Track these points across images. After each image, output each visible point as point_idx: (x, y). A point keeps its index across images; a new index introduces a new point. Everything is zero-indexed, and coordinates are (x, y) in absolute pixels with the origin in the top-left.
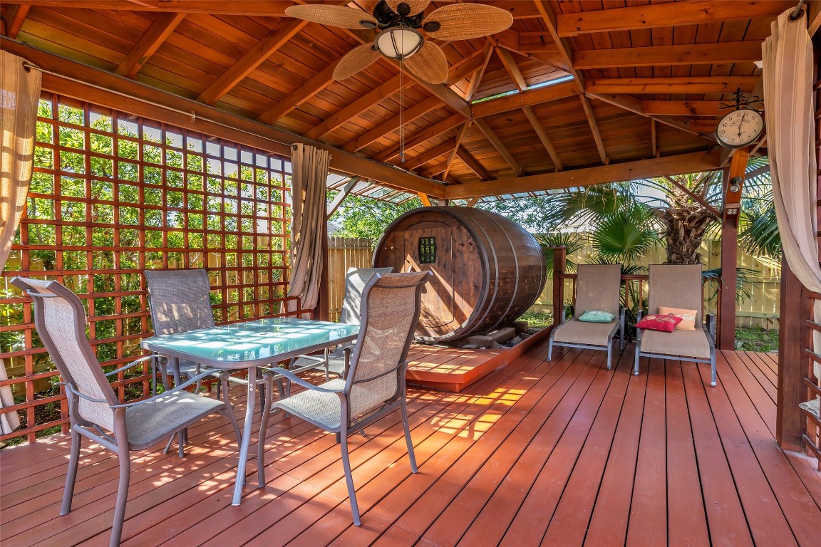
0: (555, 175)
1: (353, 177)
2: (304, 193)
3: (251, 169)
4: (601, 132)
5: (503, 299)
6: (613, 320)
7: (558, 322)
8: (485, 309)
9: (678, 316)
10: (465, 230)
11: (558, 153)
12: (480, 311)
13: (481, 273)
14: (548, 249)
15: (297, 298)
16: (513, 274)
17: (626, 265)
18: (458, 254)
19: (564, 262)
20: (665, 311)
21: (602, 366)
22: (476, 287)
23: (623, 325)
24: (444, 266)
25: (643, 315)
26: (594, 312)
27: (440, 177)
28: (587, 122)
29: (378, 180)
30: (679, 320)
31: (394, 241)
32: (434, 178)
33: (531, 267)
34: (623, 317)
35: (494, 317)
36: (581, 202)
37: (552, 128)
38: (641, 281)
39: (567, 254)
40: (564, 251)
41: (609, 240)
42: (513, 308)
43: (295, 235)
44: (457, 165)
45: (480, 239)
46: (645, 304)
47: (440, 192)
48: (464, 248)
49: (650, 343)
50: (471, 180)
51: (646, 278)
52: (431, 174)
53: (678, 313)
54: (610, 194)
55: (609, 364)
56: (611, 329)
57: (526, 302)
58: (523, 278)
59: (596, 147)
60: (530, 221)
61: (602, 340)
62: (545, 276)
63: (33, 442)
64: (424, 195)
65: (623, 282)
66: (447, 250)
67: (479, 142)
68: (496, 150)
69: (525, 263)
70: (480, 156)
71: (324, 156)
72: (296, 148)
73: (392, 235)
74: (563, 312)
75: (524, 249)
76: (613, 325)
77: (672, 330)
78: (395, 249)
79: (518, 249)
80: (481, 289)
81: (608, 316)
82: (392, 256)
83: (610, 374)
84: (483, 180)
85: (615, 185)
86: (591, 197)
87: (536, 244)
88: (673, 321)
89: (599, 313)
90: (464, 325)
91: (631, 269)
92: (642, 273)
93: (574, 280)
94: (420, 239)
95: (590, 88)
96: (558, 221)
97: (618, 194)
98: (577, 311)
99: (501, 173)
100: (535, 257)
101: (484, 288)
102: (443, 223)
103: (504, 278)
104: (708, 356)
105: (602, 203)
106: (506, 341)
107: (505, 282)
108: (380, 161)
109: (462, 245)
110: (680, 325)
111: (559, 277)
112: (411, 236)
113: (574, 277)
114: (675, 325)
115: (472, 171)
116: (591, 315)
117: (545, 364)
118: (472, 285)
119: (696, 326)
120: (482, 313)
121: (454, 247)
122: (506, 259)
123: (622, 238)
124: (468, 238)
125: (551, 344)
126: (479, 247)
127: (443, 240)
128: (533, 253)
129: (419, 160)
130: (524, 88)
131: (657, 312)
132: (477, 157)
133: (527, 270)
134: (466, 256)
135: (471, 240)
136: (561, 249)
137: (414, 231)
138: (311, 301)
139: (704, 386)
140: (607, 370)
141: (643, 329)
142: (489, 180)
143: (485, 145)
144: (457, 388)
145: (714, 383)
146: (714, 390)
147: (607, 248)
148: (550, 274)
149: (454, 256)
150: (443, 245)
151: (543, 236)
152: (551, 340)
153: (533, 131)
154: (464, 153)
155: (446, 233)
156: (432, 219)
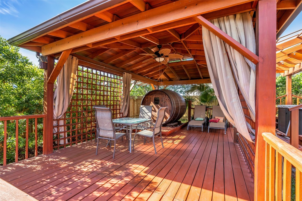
0: (189, 81)
1: (135, 80)
2: (126, 85)
3: (113, 79)
4: (201, 71)
5: (176, 114)
6: (204, 120)
7: (189, 120)
8: (172, 116)
9: (219, 119)
10: (167, 96)
11: (190, 75)
12: (171, 117)
13: (171, 107)
14: (187, 101)
15: (122, 113)
16: (179, 107)
17: (207, 105)
18: (165, 102)
19: (191, 104)
20: (216, 117)
21: (201, 131)
22: (170, 111)
23: (206, 121)
24: (161, 105)
25: (211, 118)
26: (199, 118)
27: (157, 79)
28: (197, 69)
29: (142, 81)
30: (219, 120)
31: (147, 98)
32: (155, 80)
33: (183, 106)
34: (206, 119)
35: (174, 119)
36: (196, 88)
37: (188, 69)
38: (211, 110)
39: (192, 102)
40: (191, 102)
41: (203, 99)
42: (178, 116)
43: (123, 96)
44: (162, 76)
45: (171, 98)
46: (212, 116)
47: (157, 84)
48: (167, 101)
49: (212, 125)
50: (165, 80)
51: (212, 109)
52: (155, 78)
53: (219, 118)
54: (203, 86)
55: (202, 130)
56: (203, 122)
57: (181, 115)
58: (181, 108)
59: (199, 74)
60: (181, 92)
61: (200, 125)
62: (186, 108)
63: (71, 146)
64: (153, 84)
65: (206, 110)
66: (162, 101)
67: (169, 71)
68: (173, 73)
69: (182, 105)
70: (169, 75)
71: (130, 75)
72: (124, 74)
73: (147, 96)
74: (191, 118)
75: (181, 101)
76: (204, 121)
77: (217, 122)
78: (147, 100)
79: (180, 101)
80: (171, 111)
81: (202, 119)
82: (146, 102)
83: (202, 133)
84: (169, 81)
85: (205, 84)
86: (198, 87)
87: (183, 99)
88: (218, 120)
89: (200, 118)
90: (167, 120)
91: (208, 107)
92: (211, 108)
93: (194, 109)
94: (155, 98)
95: (198, 62)
96: (189, 93)
97: (205, 86)
98: (194, 118)
99: (174, 79)
100: (184, 103)
101: (172, 111)
102: (161, 94)
103: (176, 109)
104: (224, 127)
105: (201, 89)
106: (176, 126)
107: (177, 110)
108: (142, 75)
109: (166, 100)
110: (219, 121)
111: (190, 108)
112: (152, 97)
113: (194, 108)
114: (218, 121)
115: (166, 78)
116: (198, 119)
117: (187, 131)
118: (169, 110)
119: (223, 121)
120: (171, 118)
121: (164, 101)
122: (177, 104)
123: (206, 98)
124: (168, 98)
125: (188, 126)
126: (171, 101)
127: (161, 98)
128: (183, 102)
129: (152, 75)
130: (182, 60)
131: (214, 118)
132: (168, 75)
133: (182, 106)
134: (167, 103)
135: (169, 99)
136: (190, 101)
137: (153, 96)
138: (126, 114)
139: (223, 134)
140: (202, 132)
141: (211, 122)
142: (170, 81)
143: (171, 72)
144: (167, 135)
145: (225, 134)
146: (225, 135)
147: (202, 101)
148: (187, 108)
149: (164, 103)
150: (161, 100)
151: (185, 97)
152: (188, 125)
153: (184, 70)
154: (165, 74)
155: (162, 97)
156: (158, 93)
